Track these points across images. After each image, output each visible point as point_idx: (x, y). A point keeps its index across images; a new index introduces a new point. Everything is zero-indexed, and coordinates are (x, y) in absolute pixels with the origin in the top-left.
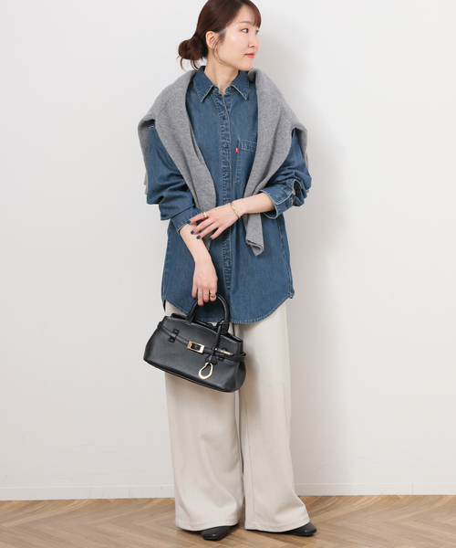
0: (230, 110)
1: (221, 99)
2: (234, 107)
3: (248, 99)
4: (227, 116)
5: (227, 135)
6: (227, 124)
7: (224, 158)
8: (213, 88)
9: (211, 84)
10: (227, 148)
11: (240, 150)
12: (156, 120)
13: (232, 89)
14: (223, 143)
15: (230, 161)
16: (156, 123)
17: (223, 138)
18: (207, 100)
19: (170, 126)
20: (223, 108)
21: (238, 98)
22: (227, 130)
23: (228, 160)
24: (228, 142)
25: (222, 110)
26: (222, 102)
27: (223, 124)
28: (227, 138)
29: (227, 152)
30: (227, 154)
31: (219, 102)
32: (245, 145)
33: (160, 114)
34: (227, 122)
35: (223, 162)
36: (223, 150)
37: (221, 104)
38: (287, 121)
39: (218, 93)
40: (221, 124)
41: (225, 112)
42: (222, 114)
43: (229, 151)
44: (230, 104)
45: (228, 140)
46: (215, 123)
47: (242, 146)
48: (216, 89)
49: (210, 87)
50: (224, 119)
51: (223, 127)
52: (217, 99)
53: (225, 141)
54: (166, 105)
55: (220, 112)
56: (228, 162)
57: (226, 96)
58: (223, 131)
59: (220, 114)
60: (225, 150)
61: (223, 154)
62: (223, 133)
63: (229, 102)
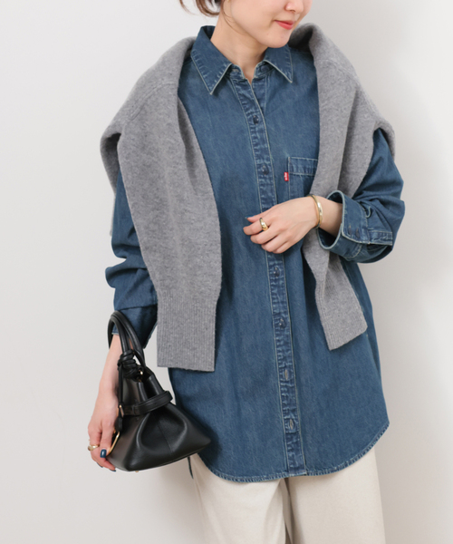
0: (264, 105)
1: (246, 87)
2: (271, 98)
3: (295, 80)
4: (260, 116)
5: (265, 151)
6: (261, 131)
7: (263, 192)
8: (231, 69)
9: (227, 61)
10: (266, 172)
11: (291, 176)
12: (123, 133)
13: (265, 68)
14: (260, 166)
17: (259, 157)
18: (222, 92)
20: (252, 103)
21: (276, 82)
22: (263, 141)
23: (270, 194)
24: (268, 163)
25: (251, 107)
26: (250, 92)
27: (255, 132)
28: (265, 156)
29: (268, 181)
30: (268, 184)
31: (242, 92)
32: (300, 166)
33: (128, 123)
34: (261, 126)
35: (263, 199)
36: (260, 178)
37: (248, 95)
38: (366, 116)
39: (239, 78)
40: (252, 132)
41: (256, 109)
42: (252, 113)
43: (270, 179)
44: (264, 94)
45: (268, 159)
46: (242, 132)
47: (295, 169)
48: (234, 70)
49: (224, 68)
50: (256, 122)
51: (256, 138)
52: (239, 87)
53: (262, 162)
54: (142, 108)
55: (247, 110)
56: (270, 198)
57: (255, 80)
58: (256, 145)
59: (249, 114)
60: (264, 178)
61: (262, 185)
62: (258, 147)
63: (262, 92)
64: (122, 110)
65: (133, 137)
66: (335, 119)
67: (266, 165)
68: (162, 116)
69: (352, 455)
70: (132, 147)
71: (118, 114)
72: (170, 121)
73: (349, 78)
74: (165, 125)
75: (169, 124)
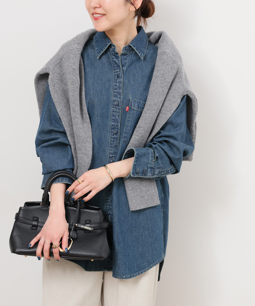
0: (125, 68)
1: (117, 57)
2: (129, 66)
3: (145, 59)
4: (121, 75)
5: (119, 93)
6: (120, 82)
7: (114, 116)
8: (110, 46)
9: (109, 42)
10: (118, 105)
11: (130, 109)
13: (129, 48)
14: (115, 101)
15: (119, 119)
16: (50, 77)
17: (115, 96)
18: (104, 57)
19: (62, 81)
20: (119, 66)
21: (134, 58)
22: (120, 88)
23: (117, 118)
24: (119, 100)
25: (118, 69)
26: (118, 60)
27: (116, 82)
28: (119, 96)
29: (118, 110)
30: (117, 112)
31: (115, 60)
32: (136, 104)
33: (54, 68)
34: (120, 80)
35: (113, 119)
36: (114, 107)
37: (117, 62)
38: (179, 85)
39: (114, 52)
40: (115, 82)
41: (120, 70)
42: (117, 72)
43: (119, 109)
44: (126, 63)
45: (120, 98)
46: (109, 81)
47: (133, 105)
48: (113, 47)
49: (107, 45)
50: (118, 77)
51: (116, 85)
52: (114, 57)
53: (116, 99)
54: (61, 60)
55: (115, 70)
56: (117, 120)
57: (123, 55)
58: (115, 89)
59: (115, 72)
60: (116, 108)
61: (114, 111)
62: (116, 91)
63: (125, 61)
64: (51, 60)
65: (56, 75)
66: (159, 82)
67: (118, 101)
68: (70, 64)
69: (135, 272)
70: (56, 80)
71: (49, 62)
72: (74, 67)
73: (174, 62)
74: (71, 69)
75: (74, 69)
